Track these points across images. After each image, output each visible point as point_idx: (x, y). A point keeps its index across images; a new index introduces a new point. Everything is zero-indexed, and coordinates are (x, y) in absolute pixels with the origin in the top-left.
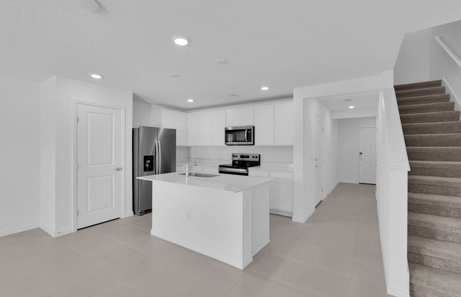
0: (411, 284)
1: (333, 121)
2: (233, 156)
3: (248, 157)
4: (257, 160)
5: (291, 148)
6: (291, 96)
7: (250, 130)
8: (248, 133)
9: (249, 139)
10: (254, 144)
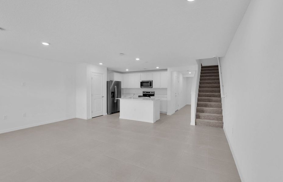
0: (196, 122)
1: (184, 78)
2: (143, 92)
3: (149, 92)
4: (153, 94)
5: (166, 89)
6: (166, 70)
7: (151, 82)
8: (150, 83)
9: (150, 86)
10: (152, 88)
